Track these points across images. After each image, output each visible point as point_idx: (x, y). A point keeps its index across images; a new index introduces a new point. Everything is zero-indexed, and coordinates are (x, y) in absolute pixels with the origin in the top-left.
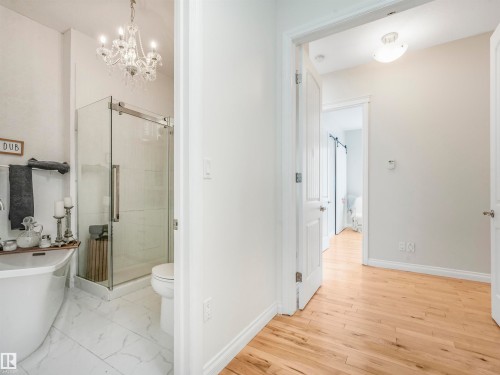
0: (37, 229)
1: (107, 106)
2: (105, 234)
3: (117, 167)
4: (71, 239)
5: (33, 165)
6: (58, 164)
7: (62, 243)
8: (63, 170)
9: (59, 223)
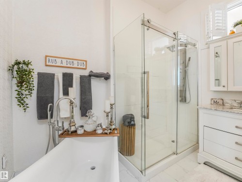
0: (94, 119)
1: (140, 23)
2: (132, 123)
3: (148, 73)
4: (113, 127)
5: (92, 75)
6: (104, 74)
7: (109, 131)
8: (107, 77)
9: (107, 116)
